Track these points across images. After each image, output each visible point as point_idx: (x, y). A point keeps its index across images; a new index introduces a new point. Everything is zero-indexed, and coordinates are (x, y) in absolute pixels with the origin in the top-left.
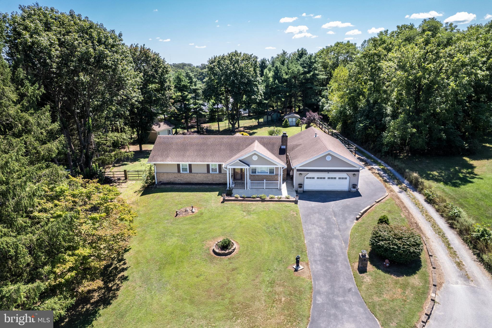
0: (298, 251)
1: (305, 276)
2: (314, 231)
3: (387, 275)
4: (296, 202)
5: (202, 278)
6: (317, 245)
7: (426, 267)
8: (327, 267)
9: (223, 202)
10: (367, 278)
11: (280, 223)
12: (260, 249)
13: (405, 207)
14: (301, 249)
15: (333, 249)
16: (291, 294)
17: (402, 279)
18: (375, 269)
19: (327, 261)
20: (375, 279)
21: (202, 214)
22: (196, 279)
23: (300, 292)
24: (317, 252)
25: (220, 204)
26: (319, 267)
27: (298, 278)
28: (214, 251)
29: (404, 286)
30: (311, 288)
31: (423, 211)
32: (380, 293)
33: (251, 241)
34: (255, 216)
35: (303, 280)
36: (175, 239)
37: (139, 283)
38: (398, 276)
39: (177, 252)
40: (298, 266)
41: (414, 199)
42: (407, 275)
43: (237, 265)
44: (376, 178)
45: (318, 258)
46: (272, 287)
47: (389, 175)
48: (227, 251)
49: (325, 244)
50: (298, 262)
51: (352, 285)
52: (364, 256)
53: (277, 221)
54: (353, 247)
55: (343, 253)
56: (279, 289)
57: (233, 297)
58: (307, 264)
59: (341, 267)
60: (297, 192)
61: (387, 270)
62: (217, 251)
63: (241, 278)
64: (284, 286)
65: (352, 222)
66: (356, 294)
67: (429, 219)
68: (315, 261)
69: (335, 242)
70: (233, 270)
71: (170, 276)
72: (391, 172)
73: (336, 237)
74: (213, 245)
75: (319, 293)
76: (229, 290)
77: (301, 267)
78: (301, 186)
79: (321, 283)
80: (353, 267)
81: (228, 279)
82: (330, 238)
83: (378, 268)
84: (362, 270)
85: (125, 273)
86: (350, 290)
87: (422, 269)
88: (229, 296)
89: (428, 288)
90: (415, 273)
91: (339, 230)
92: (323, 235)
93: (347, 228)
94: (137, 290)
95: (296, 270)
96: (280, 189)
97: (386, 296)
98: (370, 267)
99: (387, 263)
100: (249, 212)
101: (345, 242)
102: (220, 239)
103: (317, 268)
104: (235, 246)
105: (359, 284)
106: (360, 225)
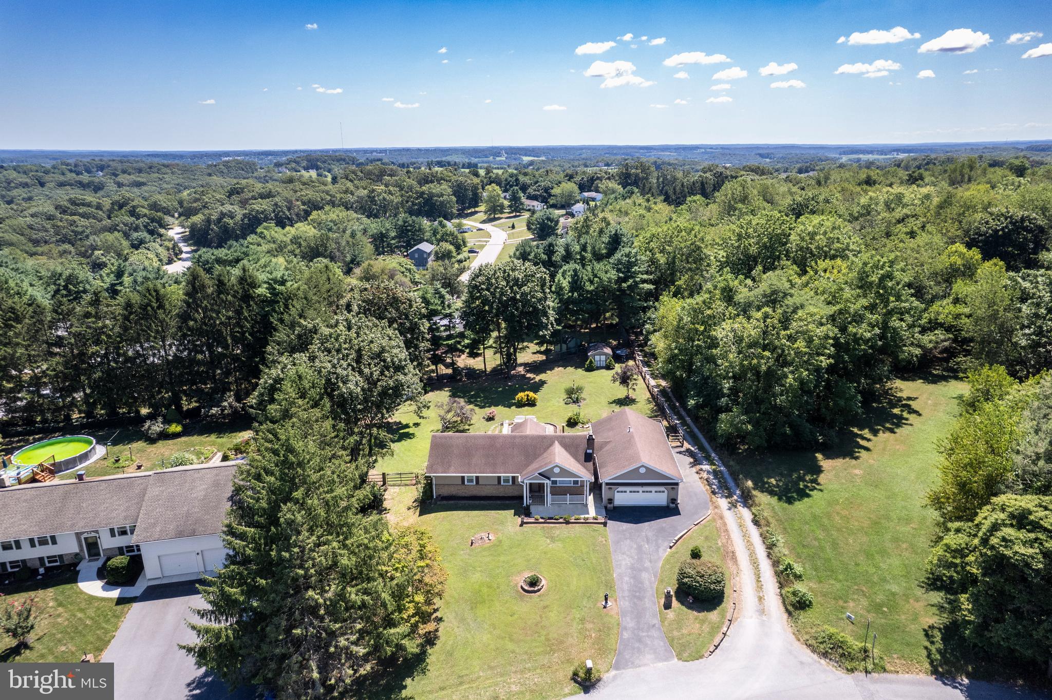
0: (607, 586)
1: (613, 613)
2: (624, 563)
3: (690, 611)
4: (605, 524)
5: (516, 616)
6: (626, 579)
7: (727, 604)
8: (635, 603)
9: (521, 525)
10: (670, 614)
11: (588, 553)
12: (568, 585)
13: (727, 531)
14: (609, 585)
15: (642, 583)
16: (600, 630)
17: (702, 615)
18: (680, 605)
19: (635, 596)
20: (678, 615)
21: (500, 541)
22: (510, 618)
23: (609, 629)
24: (626, 587)
25: (518, 527)
26: (627, 603)
27: (607, 615)
28: (522, 587)
29: (703, 622)
30: (618, 624)
31: (745, 535)
32: (679, 628)
33: (558, 576)
34: (560, 544)
35: (611, 616)
36: (478, 575)
37: (456, 624)
38: (699, 612)
39: (485, 590)
40: (606, 602)
41: (740, 518)
42: (707, 611)
43: (548, 603)
44: (702, 485)
45: (626, 594)
46: (583, 624)
47: (719, 482)
48: (536, 589)
49: (634, 578)
50: (606, 599)
51: (656, 621)
52: (669, 593)
53: (585, 551)
54: (662, 581)
55: (652, 588)
56: (589, 626)
57: (548, 634)
58: (616, 600)
59: (647, 603)
60: (606, 508)
61: (690, 607)
62: (526, 588)
63: (552, 615)
64: (593, 622)
65: (665, 550)
66: (659, 629)
67: (749, 545)
68: (624, 597)
69: (645, 575)
70: (545, 607)
71: (484, 616)
72: (723, 477)
73: (646, 569)
74: (520, 581)
75: (625, 628)
76: (543, 627)
77: (609, 603)
78: (611, 501)
79: (628, 619)
80: (659, 602)
81: (541, 617)
82: (640, 570)
83: (682, 604)
84: (667, 606)
85: (438, 614)
86: (654, 626)
87: (723, 605)
88: (544, 633)
89: (723, 623)
90: (715, 608)
91: (651, 562)
92: (633, 568)
93: (659, 558)
94: (456, 630)
95: (605, 607)
96: (586, 505)
97: (684, 631)
98: (675, 603)
99: (690, 599)
100: (553, 539)
101: (655, 576)
102: (528, 574)
103: (625, 604)
104: (544, 582)
105: (663, 619)
106: (672, 555)
